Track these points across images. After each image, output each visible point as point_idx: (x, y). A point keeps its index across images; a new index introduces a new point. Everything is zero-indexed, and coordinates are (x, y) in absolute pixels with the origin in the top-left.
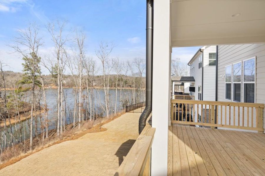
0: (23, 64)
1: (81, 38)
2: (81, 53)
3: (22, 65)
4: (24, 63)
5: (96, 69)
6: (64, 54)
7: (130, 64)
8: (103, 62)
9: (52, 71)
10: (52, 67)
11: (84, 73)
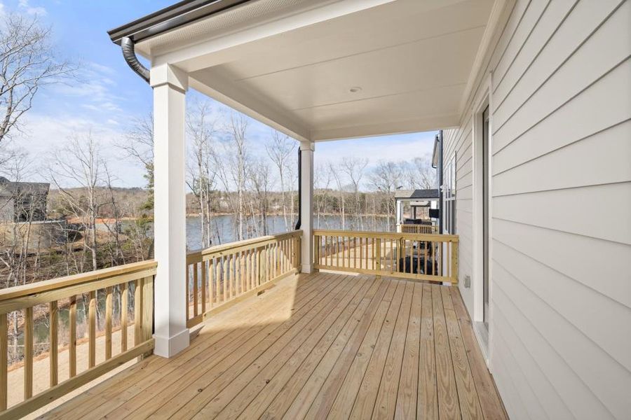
0: (145, 176)
1: (240, 127)
2: (241, 153)
3: (145, 179)
4: (147, 174)
5: (270, 180)
6: (211, 156)
7: (334, 167)
8: (280, 167)
9: (194, 187)
10: (194, 180)
11: (249, 185)
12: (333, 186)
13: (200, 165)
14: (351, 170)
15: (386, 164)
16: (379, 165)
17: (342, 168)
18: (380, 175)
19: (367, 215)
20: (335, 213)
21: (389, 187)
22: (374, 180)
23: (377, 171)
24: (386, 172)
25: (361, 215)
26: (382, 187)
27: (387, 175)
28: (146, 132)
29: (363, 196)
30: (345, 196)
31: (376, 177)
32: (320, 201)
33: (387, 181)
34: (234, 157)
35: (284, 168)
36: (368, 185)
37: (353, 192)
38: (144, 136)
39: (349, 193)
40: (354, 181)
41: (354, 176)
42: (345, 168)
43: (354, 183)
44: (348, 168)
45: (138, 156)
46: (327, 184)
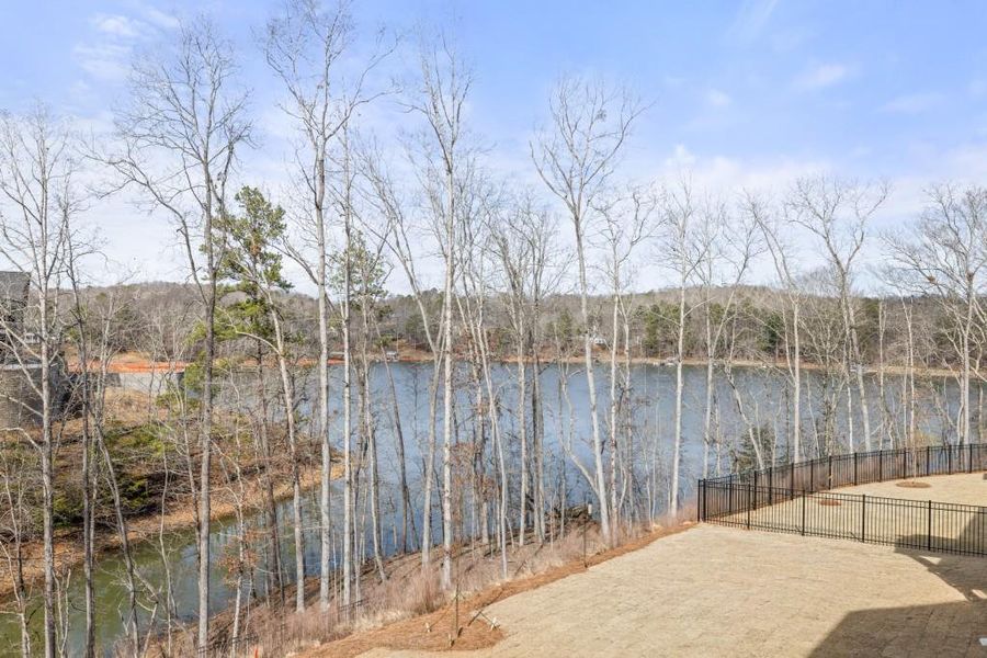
8: (575, 209)
13: (318, 207)
15: (959, 197)
16: (933, 204)
17: (793, 214)
18: (934, 236)
19: (882, 369)
20: (766, 363)
21: (970, 277)
22: (912, 251)
23: (924, 225)
24: (961, 224)
25: (860, 370)
26: (941, 278)
27: (964, 235)
29: (870, 307)
30: (806, 308)
31: (918, 244)
32: (716, 322)
33: (963, 256)
35: (586, 212)
36: (889, 271)
37: (834, 293)
39: (820, 301)
40: (835, 256)
41: (835, 242)
42: (804, 213)
43: (838, 263)
44: (815, 212)
45: (147, 185)
46: (741, 268)
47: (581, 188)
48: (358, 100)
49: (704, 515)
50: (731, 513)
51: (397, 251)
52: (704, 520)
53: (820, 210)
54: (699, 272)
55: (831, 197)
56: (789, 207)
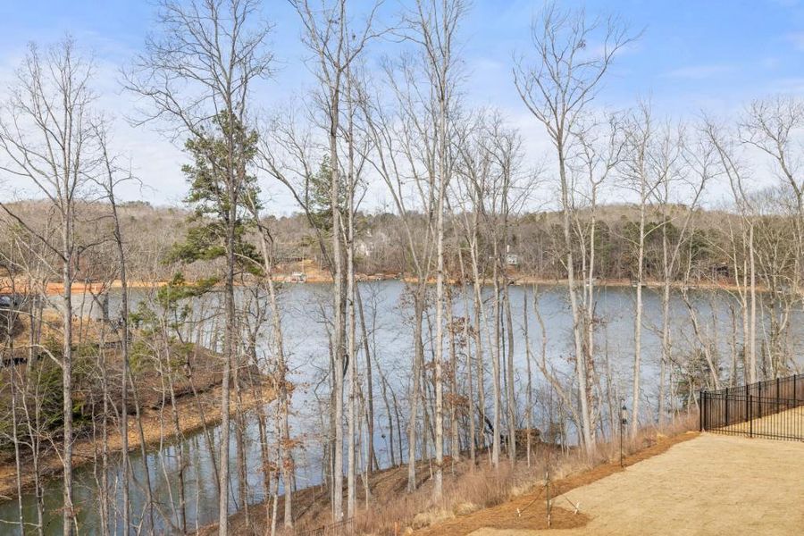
0: (186, 169)
1: (440, 19)
4: (193, 164)
5: (519, 179)
9: (307, 198)
10: (308, 177)
11: (460, 198)
12: (718, 196)
14: (781, 141)
17: (747, 135)
28: (200, 49)
34: (418, 108)
35: (568, 139)
38: (194, 60)
40: (790, 177)
41: (790, 163)
42: (757, 134)
43: (793, 183)
44: (769, 134)
45: (180, 114)
46: (698, 188)
47: (564, 114)
48: (369, 35)
49: (705, 425)
50: (727, 425)
51: (383, 172)
52: (706, 430)
53: (775, 132)
54: (657, 193)
55: (786, 120)
56: (742, 129)
